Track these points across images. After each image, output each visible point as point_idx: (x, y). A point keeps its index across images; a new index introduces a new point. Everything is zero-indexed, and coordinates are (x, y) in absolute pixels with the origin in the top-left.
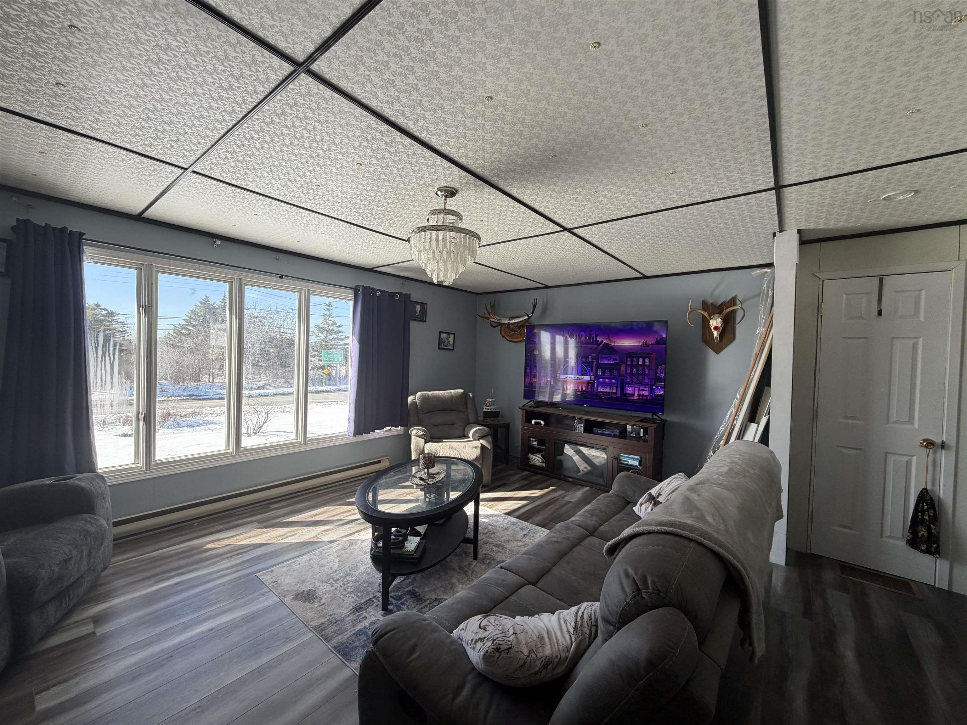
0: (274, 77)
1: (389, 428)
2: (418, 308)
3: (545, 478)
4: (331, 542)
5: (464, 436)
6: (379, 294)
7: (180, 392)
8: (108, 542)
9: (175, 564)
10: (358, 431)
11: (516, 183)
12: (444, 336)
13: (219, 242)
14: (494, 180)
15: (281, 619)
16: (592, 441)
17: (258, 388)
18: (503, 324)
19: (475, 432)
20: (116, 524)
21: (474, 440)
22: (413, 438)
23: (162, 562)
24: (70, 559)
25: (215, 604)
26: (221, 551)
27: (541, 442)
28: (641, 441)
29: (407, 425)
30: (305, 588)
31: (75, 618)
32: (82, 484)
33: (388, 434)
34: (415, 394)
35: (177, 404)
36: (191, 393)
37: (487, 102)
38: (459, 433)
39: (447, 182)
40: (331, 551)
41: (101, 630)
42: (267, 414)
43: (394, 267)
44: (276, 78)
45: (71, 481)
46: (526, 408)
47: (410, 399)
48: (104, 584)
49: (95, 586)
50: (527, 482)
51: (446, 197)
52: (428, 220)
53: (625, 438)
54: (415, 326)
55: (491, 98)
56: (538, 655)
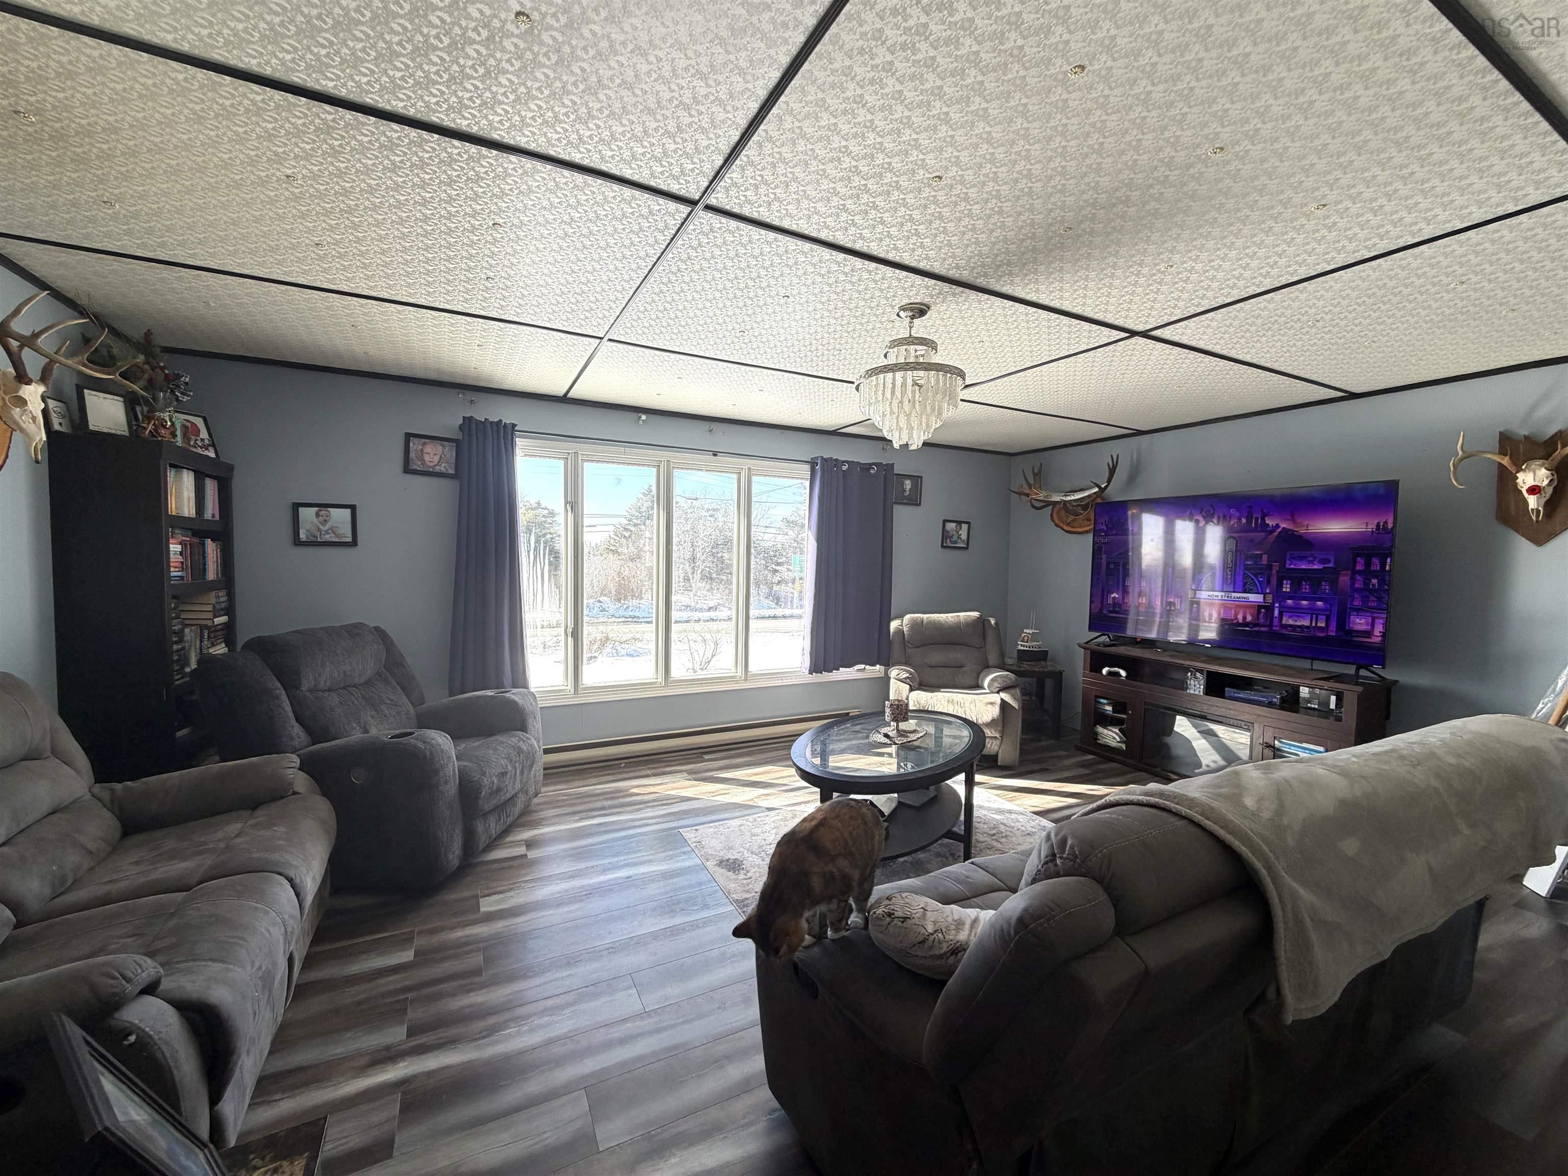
0: (673, 222)
1: (862, 666)
2: (908, 484)
3: (1126, 768)
4: (769, 809)
5: (977, 686)
6: (845, 468)
7: (621, 613)
8: (538, 770)
9: (598, 804)
10: (815, 668)
11: (1017, 280)
12: (951, 526)
13: (644, 417)
14: (981, 282)
15: (700, 884)
16: (1222, 712)
17: (710, 609)
18: (1055, 503)
19: (992, 680)
20: (547, 751)
21: (992, 692)
22: (892, 681)
23: (586, 800)
24: (506, 773)
25: (636, 852)
26: (646, 798)
27: (1119, 707)
28: (1332, 718)
29: (888, 664)
30: (732, 855)
31: (510, 839)
32: (517, 699)
33: (860, 675)
34: (901, 616)
35: (615, 627)
36: (632, 614)
37: (935, 184)
38: (969, 681)
39: (909, 297)
40: (767, 820)
41: (532, 854)
42: (716, 644)
43: (867, 426)
44: (674, 224)
45: (507, 695)
46: (1092, 646)
47: (894, 625)
48: (535, 811)
49: (526, 812)
50: (1087, 772)
51: (913, 317)
52: (885, 356)
53: (1297, 712)
54: (902, 515)
55: (940, 178)
56: (947, 937)
